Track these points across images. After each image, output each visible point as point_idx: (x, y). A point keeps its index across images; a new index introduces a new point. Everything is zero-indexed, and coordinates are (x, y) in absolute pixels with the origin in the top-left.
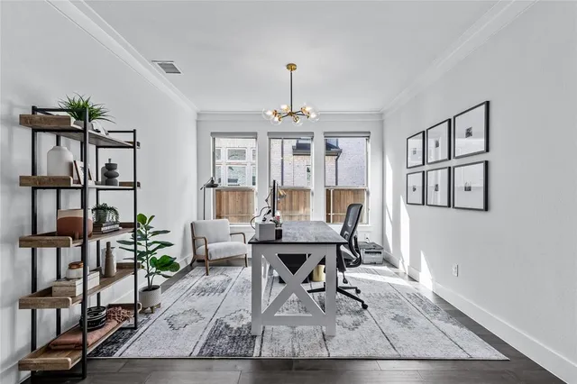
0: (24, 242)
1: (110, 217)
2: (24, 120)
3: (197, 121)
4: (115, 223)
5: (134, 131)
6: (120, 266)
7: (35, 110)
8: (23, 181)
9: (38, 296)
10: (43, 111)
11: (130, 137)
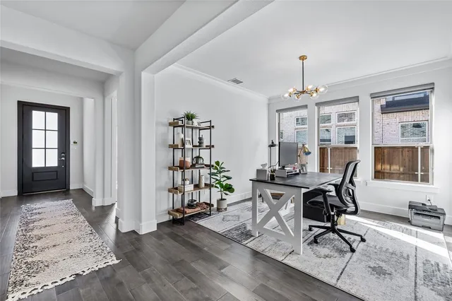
0: (170, 168)
1: (200, 161)
2: (170, 124)
3: (269, 104)
4: (202, 164)
5: (210, 121)
6: (206, 184)
7: (174, 119)
8: (170, 146)
9: (174, 189)
10: (177, 119)
11: (208, 124)
